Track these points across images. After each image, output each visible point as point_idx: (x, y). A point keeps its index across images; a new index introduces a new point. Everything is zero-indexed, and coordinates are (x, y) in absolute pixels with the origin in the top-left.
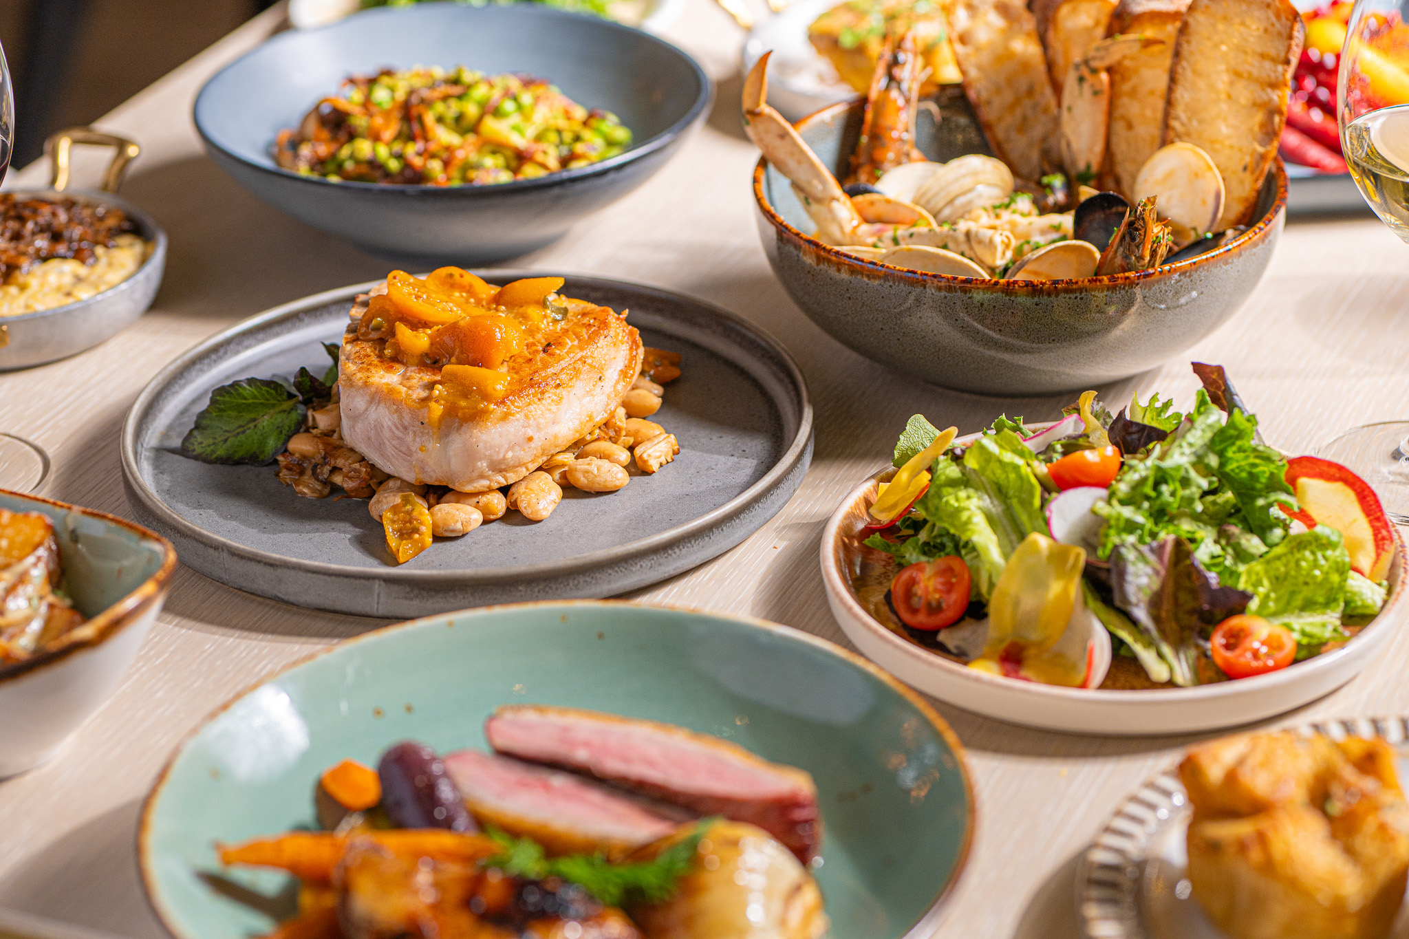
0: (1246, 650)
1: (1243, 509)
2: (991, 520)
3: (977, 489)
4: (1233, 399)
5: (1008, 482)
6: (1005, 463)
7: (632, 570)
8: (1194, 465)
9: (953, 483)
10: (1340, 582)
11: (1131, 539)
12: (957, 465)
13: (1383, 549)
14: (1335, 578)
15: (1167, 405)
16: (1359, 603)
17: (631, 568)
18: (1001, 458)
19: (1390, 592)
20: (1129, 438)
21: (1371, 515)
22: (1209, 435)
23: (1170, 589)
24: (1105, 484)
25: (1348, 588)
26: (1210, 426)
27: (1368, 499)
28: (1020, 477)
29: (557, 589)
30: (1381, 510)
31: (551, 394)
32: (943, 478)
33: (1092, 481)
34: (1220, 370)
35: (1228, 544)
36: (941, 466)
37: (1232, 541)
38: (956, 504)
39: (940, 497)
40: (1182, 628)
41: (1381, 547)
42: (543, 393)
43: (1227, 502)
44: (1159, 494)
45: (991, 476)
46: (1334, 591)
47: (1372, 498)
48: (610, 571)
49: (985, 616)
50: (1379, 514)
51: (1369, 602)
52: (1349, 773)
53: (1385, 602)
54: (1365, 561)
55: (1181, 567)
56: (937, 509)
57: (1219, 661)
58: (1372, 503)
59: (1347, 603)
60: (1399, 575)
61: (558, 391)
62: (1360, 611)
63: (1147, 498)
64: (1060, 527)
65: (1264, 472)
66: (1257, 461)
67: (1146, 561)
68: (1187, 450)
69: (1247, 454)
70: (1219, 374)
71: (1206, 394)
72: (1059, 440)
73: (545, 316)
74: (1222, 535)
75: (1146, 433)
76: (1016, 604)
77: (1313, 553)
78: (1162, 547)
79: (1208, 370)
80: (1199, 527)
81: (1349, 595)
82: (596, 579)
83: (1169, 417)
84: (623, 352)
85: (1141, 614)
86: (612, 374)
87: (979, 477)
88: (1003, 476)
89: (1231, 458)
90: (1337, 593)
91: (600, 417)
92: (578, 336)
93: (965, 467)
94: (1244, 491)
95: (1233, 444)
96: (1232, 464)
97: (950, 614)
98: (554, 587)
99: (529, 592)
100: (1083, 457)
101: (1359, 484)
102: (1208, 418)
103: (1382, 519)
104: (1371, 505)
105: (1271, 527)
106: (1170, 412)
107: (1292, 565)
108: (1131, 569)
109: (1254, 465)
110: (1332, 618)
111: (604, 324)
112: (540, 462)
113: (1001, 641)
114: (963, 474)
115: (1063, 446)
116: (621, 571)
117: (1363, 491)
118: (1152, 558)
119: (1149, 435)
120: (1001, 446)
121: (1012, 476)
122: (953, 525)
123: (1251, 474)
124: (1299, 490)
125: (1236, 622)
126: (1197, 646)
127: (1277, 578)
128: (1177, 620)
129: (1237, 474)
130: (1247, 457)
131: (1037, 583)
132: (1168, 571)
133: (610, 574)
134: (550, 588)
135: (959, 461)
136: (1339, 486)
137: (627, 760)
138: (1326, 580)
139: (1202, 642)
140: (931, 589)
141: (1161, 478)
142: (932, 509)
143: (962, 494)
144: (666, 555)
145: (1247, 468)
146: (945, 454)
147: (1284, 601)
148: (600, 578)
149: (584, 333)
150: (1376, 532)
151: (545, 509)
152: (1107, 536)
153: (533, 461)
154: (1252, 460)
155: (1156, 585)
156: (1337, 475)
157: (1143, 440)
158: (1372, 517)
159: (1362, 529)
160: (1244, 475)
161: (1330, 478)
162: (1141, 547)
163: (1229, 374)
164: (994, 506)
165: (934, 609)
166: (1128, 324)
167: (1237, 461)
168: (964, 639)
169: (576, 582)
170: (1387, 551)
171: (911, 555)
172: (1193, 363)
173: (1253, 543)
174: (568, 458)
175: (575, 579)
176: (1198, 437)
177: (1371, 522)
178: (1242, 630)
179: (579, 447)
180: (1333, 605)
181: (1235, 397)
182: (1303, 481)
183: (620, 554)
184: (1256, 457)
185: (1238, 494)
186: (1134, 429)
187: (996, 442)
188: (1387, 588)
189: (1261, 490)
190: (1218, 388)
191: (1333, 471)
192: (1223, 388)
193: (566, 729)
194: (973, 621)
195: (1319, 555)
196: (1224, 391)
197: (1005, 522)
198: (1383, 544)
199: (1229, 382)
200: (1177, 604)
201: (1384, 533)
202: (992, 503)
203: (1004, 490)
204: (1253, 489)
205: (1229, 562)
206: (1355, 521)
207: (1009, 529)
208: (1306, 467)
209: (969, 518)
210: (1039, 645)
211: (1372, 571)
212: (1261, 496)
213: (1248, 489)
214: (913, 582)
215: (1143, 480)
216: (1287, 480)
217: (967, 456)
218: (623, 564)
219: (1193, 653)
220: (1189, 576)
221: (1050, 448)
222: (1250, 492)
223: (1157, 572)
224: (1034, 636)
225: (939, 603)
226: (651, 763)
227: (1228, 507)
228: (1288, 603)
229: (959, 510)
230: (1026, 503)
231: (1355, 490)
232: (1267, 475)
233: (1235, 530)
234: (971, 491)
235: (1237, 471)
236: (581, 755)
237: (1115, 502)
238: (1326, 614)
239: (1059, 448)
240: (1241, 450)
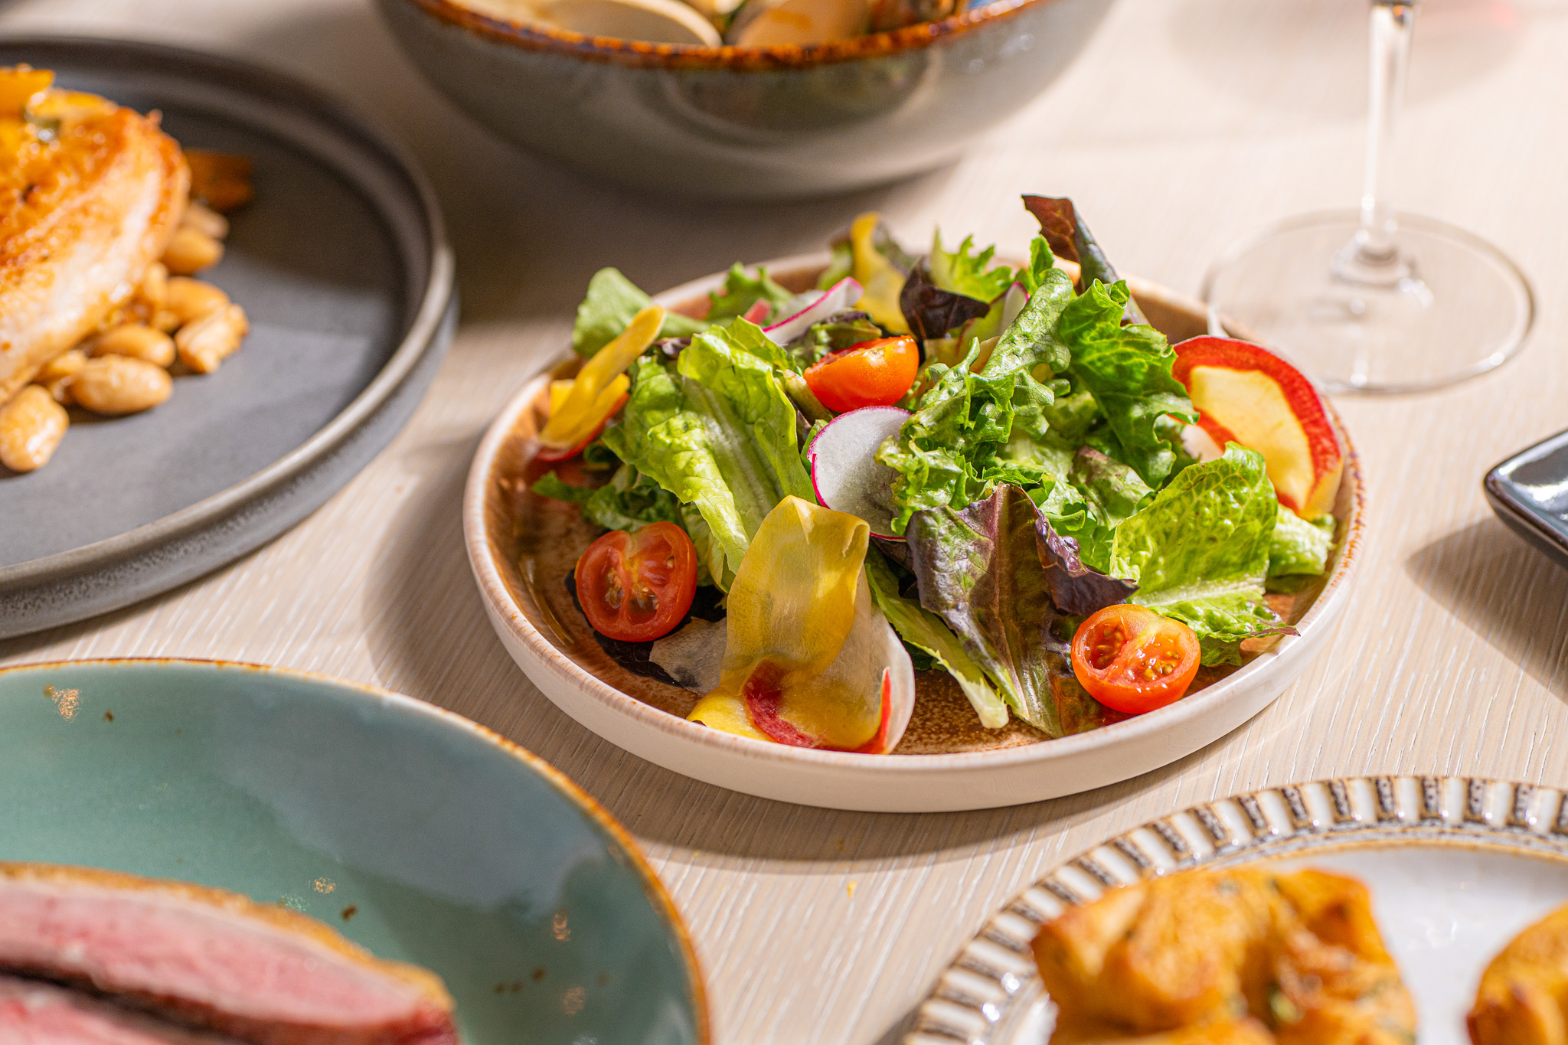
0: (1126, 666)
1: (1111, 423)
2: (722, 463)
3: (699, 412)
4: (1088, 249)
5: (748, 396)
6: (741, 370)
7: (170, 560)
8: (1032, 368)
9: (663, 404)
10: (1263, 531)
11: (942, 496)
12: (668, 371)
13: (1325, 468)
14: (1255, 526)
15: (987, 255)
16: (1293, 560)
17: (169, 556)
18: (734, 362)
19: (1337, 537)
20: (930, 314)
21: (1305, 417)
22: (1054, 316)
23: (1003, 570)
24: (896, 400)
25: (1275, 538)
26: (1054, 303)
27: (1300, 393)
28: (765, 391)
29: (53, 601)
30: (1320, 410)
31: (34, 275)
32: (646, 394)
33: (877, 396)
34: (1066, 205)
35: (1089, 482)
36: (642, 374)
37: (1096, 478)
38: (668, 441)
39: (643, 427)
40: (1025, 629)
41: (1322, 464)
42: (20, 273)
43: (1085, 408)
44: (982, 422)
45: (721, 389)
46: (1255, 545)
47: (1307, 391)
48: (135, 565)
49: (721, 614)
50: (1317, 415)
51: (1309, 557)
52: (1304, 941)
53: (1332, 555)
54: (1298, 484)
55: (1019, 531)
56: (639, 446)
57: (1084, 683)
58: (1305, 398)
59: (1274, 560)
60: (1350, 510)
61: (47, 266)
62: (1294, 571)
63: (962, 430)
64: (831, 480)
65: (1142, 365)
66: (1129, 350)
67: (965, 534)
68: (1021, 346)
69: (1114, 339)
70: (1064, 212)
71: (1047, 244)
72: (823, 322)
73: (25, 138)
74: (1081, 470)
75: (955, 307)
76: (767, 605)
77: (1221, 492)
78: (989, 506)
79: (1047, 206)
80: (1044, 454)
81: (1276, 546)
82: (115, 578)
83: (989, 275)
84: (153, 179)
85: (962, 619)
86: (135, 223)
87: (702, 390)
88: (740, 389)
89: (1090, 346)
90: (1257, 548)
91: (121, 293)
92: (77, 167)
93: (679, 376)
94: (1110, 393)
95: (1092, 327)
96: (1090, 354)
97: (665, 619)
98: (49, 598)
99: (10, 610)
100: (861, 359)
101: (1285, 371)
102: (1052, 290)
103: (1322, 422)
104: (1304, 402)
105: (1155, 450)
106: (991, 266)
107: (1190, 513)
108: (942, 547)
109: (1125, 356)
110: (1251, 586)
111: (117, 143)
112: (29, 374)
113: (749, 660)
114: (678, 386)
115: (830, 332)
116: (154, 563)
117: (1293, 381)
118: (974, 528)
119: (960, 309)
120: (733, 344)
121: (753, 389)
122: (666, 477)
123: (1120, 368)
124: (1195, 386)
125: (1108, 615)
126: (1050, 655)
127: (1167, 535)
128: (1016, 615)
129: (1099, 369)
130: (1114, 344)
131: (798, 572)
132: (998, 545)
133: (137, 570)
134: (44, 600)
135: (670, 364)
136: (1256, 376)
137: (147, 962)
138: (1242, 530)
139: (1056, 647)
140: (635, 578)
141: (981, 398)
142: (632, 446)
143: (677, 422)
144: (224, 529)
145: (1114, 360)
146: (648, 353)
147: (1179, 566)
148: (122, 577)
149: (88, 163)
150: (1314, 442)
151: (38, 452)
152: (904, 496)
153: (15, 377)
154: (1121, 348)
155: (981, 571)
156: (1252, 361)
157: (952, 317)
158: (1306, 420)
159: (1293, 436)
160: (1110, 370)
161: (1241, 366)
162: (955, 512)
163: (1080, 210)
164: (727, 437)
165: (642, 611)
166: (923, 98)
167: (1099, 350)
168: (690, 656)
169: (84, 587)
170: (1331, 471)
171: (604, 513)
172: (1024, 197)
173: (1128, 482)
174: (73, 362)
175: (81, 583)
176: (1036, 324)
177: (1305, 427)
178: (1117, 629)
179: (92, 344)
180: (1252, 565)
181: (1092, 247)
182: (1200, 372)
183: (149, 537)
184: (1127, 344)
185: (1102, 398)
186: (939, 301)
187: (725, 338)
188: (1333, 528)
189: (1137, 392)
190: (1065, 231)
191: (1246, 356)
192: (1072, 231)
193: (51, 903)
194: (703, 622)
195: (1230, 493)
196: (1073, 236)
197: (746, 464)
198: (1325, 461)
199: (1081, 224)
200: (1015, 590)
201: (1326, 443)
202: (723, 432)
203: (742, 410)
204: (1125, 390)
205: (1092, 512)
206: (1280, 425)
207: (753, 477)
208: (1204, 352)
209: (689, 464)
210: (806, 667)
211: (1309, 499)
212: (1137, 401)
213: (1116, 390)
214: (607, 564)
215: (956, 404)
216: (1175, 373)
217: (681, 360)
218: (156, 553)
219: (1043, 669)
220: (1033, 546)
221: (806, 338)
222: (1119, 394)
223: (981, 547)
224: (798, 654)
225: (649, 601)
226: (188, 965)
227: (1087, 416)
228: (1186, 569)
229: (673, 451)
230: (776, 436)
231: (1279, 381)
232: (1145, 370)
233: (1099, 459)
234: (691, 416)
235: (1099, 364)
236: (74, 955)
237: (912, 446)
238: (1244, 579)
239: (823, 336)
240: (1103, 335)
